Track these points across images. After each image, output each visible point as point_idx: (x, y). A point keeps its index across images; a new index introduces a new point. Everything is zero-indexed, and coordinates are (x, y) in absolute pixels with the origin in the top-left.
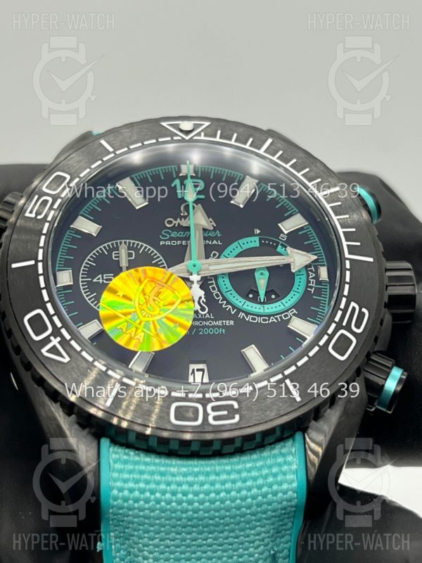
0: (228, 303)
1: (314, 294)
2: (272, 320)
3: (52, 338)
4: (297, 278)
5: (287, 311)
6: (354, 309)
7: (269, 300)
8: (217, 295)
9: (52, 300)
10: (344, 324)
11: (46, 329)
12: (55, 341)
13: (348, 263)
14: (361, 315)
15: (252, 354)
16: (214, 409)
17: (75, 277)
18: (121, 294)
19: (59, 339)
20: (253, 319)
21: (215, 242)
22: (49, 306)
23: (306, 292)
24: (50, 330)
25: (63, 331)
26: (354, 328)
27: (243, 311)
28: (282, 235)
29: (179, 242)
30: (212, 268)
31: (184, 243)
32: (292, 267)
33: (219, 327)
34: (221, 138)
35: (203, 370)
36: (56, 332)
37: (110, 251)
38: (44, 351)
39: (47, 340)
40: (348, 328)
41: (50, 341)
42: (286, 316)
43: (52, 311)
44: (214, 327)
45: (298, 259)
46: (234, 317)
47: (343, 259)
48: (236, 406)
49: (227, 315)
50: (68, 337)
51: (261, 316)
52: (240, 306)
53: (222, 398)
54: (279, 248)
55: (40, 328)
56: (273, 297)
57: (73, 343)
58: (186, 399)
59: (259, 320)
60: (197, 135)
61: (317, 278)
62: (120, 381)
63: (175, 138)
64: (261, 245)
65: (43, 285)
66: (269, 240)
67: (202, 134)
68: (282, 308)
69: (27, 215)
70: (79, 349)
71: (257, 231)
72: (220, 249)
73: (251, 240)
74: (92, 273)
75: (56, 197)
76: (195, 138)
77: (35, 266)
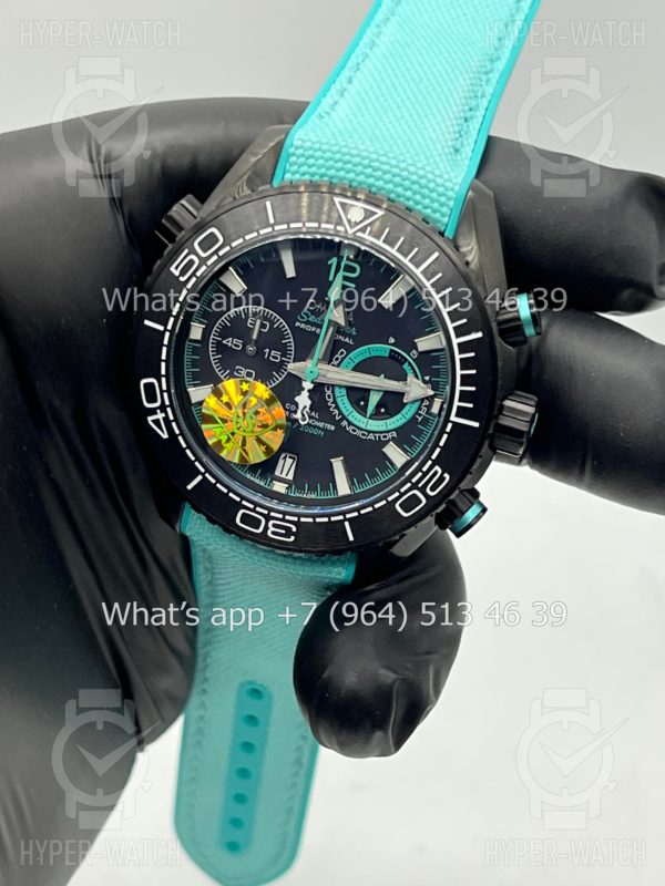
0: (337, 407)
1: (421, 423)
2: (371, 437)
3: (158, 411)
4: (407, 407)
5: (388, 432)
6: (436, 473)
7: (376, 415)
8: (329, 396)
9: (167, 376)
10: (420, 485)
11: (156, 401)
12: (160, 416)
13: (450, 425)
14: (441, 479)
15: (338, 465)
16: (274, 525)
17: (206, 333)
19: (163, 415)
20: (354, 431)
21: (347, 340)
22: (164, 380)
23: (414, 418)
24: (158, 404)
25: (169, 410)
26: (428, 490)
27: (347, 420)
28: (414, 351)
29: (314, 329)
30: (329, 375)
32: (406, 397)
33: (319, 428)
34: (384, 241)
35: (292, 458)
36: (163, 408)
37: (247, 315)
38: (150, 419)
39: (153, 411)
40: (423, 490)
41: (156, 413)
42: (385, 437)
44: (315, 427)
45: (415, 388)
46: (337, 424)
47: (447, 420)
48: (294, 529)
49: (332, 420)
50: (171, 418)
51: (362, 430)
52: (346, 414)
53: (283, 520)
54: (406, 366)
55: (152, 398)
56: (383, 410)
57: (174, 424)
58: (253, 510)
59: (358, 433)
60: (363, 230)
61: (429, 407)
62: (203, 474)
63: (339, 228)
64: (390, 356)
65: (164, 357)
66: (399, 354)
67: (369, 229)
68: (384, 429)
69: (172, 269)
70: (177, 432)
71: (392, 340)
72: (350, 349)
73: (382, 349)
74: (224, 333)
75: (203, 261)
76: (359, 234)
77: (163, 333)
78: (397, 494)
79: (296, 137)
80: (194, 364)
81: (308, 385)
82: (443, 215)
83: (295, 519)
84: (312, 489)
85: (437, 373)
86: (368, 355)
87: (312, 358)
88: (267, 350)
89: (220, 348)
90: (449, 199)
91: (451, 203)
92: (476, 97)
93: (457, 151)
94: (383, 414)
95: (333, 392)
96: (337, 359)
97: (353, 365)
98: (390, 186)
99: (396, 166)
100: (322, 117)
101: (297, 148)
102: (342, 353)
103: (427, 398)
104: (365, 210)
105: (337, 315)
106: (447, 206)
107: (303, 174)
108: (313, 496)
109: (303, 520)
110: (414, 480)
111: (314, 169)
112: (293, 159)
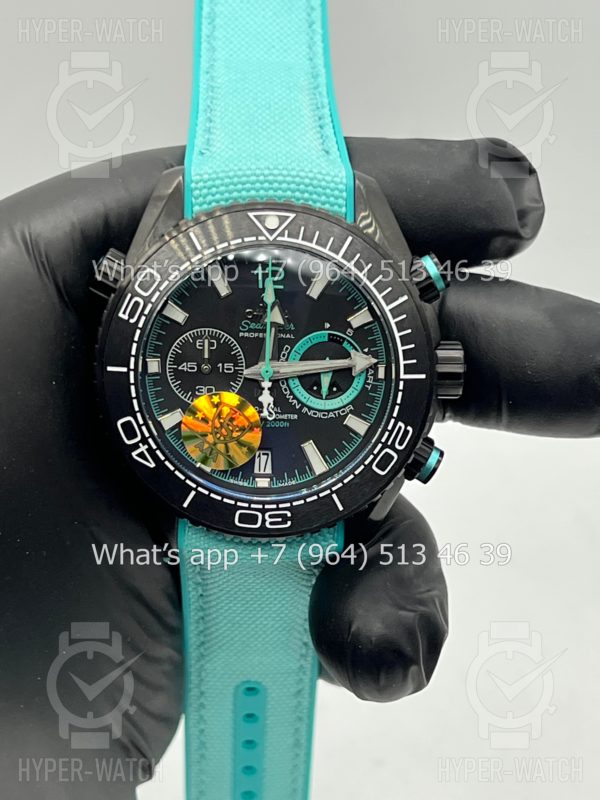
0: (295, 398)
1: (371, 391)
2: (331, 415)
3: (141, 445)
4: (356, 380)
5: (344, 407)
6: (400, 428)
7: (331, 395)
8: (286, 390)
9: (141, 411)
10: (389, 443)
11: (136, 436)
12: (143, 448)
13: (402, 383)
14: (406, 433)
15: (310, 449)
16: (270, 516)
17: (163, 365)
18: (199, 415)
19: (146, 447)
20: (315, 414)
21: (288, 336)
22: (139, 415)
23: (364, 389)
24: (139, 438)
25: (150, 440)
26: (397, 446)
27: (307, 406)
28: (349, 330)
29: (256, 335)
30: (282, 370)
31: (261, 335)
32: (353, 370)
33: (284, 420)
34: (303, 238)
35: (267, 454)
36: (144, 441)
37: (195, 339)
38: (134, 454)
39: (136, 446)
40: (392, 447)
41: (139, 447)
42: (343, 412)
43: (141, 422)
44: (280, 420)
45: (360, 361)
46: (298, 412)
47: (398, 379)
48: (289, 514)
49: (292, 410)
50: (154, 447)
51: (322, 411)
52: (304, 401)
53: (278, 509)
54: (345, 344)
55: (131, 434)
56: (335, 389)
57: (158, 452)
58: (249, 508)
59: (320, 415)
60: (282, 234)
61: (375, 374)
62: (195, 489)
63: (260, 238)
64: (330, 340)
65: (134, 395)
66: (337, 336)
67: (286, 232)
68: (341, 405)
69: (121, 315)
70: (163, 458)
71: (327, 325)
72: (292, 343)
73: (320, 336)
74: (178, 360)
75: (147, 300)
76: (279, 239)
77: (128, 374)
78: (372, 457)
79: (193, 173)
80: (158, 395)
81: (267, 384)
82: (340, 206)
83: (288, 505)
84: (292, 476)
85: (373, 343)
86: (310, 344)
87: (264, 360)
88: (220, 365)
89: (178, 374)
90: (341, 191)
91: (344, 194)
92: (318, 108)
93: (327, 152)
94: (336, 392)
95: (288, 385)
96: (284, 355)
97: (299, 357)
98: (289, 193)
99: (289, 175)
100: (202, 154)
101: (197, 183)
102: (287, 349)
103: (371, 367)
104: (278, 216)
105: (275, 316)
106: (342, 197)
107: (210, 203)
108: (294, 482)
109: (295, 504)
110: (383, 440)
111: (218, 196)
112: (197, 192)
